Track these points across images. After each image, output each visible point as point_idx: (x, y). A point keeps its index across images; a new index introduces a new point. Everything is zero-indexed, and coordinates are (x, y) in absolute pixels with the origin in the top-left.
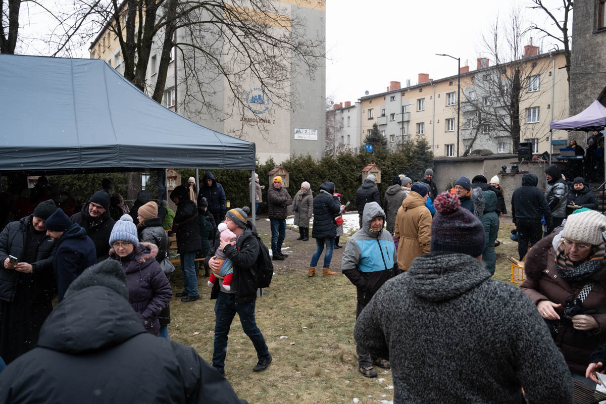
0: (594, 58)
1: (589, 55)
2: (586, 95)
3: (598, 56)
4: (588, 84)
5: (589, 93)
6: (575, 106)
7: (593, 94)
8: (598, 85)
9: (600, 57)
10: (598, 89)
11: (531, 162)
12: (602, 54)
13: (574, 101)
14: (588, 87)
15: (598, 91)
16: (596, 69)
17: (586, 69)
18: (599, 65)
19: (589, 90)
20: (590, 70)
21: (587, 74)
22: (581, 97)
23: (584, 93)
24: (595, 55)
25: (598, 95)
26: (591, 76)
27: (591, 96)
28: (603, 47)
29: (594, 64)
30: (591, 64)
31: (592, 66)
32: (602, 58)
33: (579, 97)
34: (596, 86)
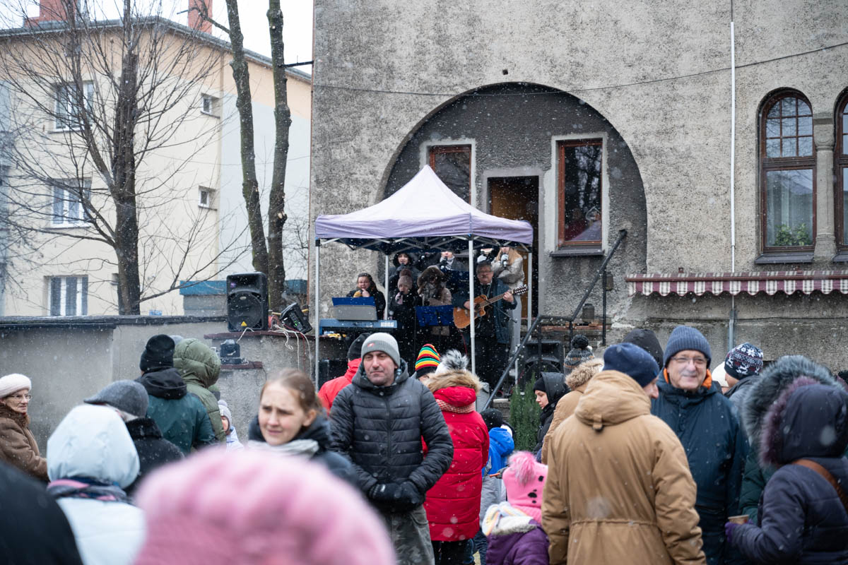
0: (376, 49)
1: (364, 39)
2: (358, 151)
3: (387, 46)
4: (363, 120)
5: (365, 147)
6: (329, 179)
7: (376, 150)
8: (391, 125)
9: (392, 51)
10: (391, 137)
12: (397, 41)
13: (325, 165)
14: (364, 130)
15: (390, 144)
16: (384, 81)
17: (357, 75)
18: (390, 69)
19: (366, 138)
20: (366, 83)
21: (357, 91)
22: (345, 154)
23: (352, 143)
24: (380, 43)
25: (391, 155)
26: (369, 100)
27: (372, 155)
28: (398, 24)
29: (377, 67)
30: (369, 64)
31: (371, 71)
32: (399, 53)
33: (338, 154)
34: (384, 127)
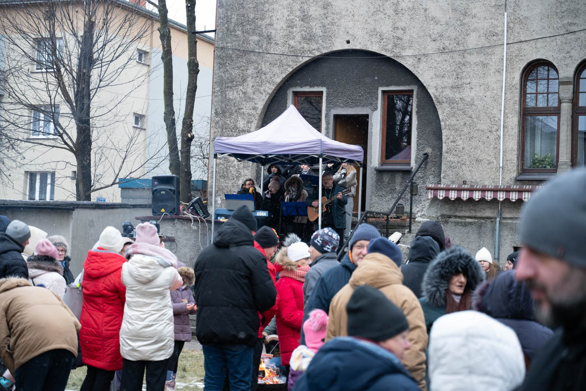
0: (260, 23)
1: (252, 16)
2: (245, 93)
3: (268, 21)
4: (249, 72)
5: (250, 91)
6: (224, 112)
7: (257, 93)
8: (268, 76)
9: (271, 25)
10: (268, 85)
11: (179, 219)
12: (274, 18)
13: (222, 102)
14: (249, 79)
15: (267, 89)
16: (264, 45)
17: (246, 41)
18: (269, 38)
19: (251, 84)
20: (252, 46)
21: (246, 52)
22: (235, 94)
23: (241, 88)
24: (262, 19)
25: (267, 97)
26: (254, 58)
27: (255, 97)
28: (276, 6)
29: (260, 35)
30: (254, 34)
31: (256, 38)
32: (275, 26)
33: (231, 95)
34: (263, 77)
